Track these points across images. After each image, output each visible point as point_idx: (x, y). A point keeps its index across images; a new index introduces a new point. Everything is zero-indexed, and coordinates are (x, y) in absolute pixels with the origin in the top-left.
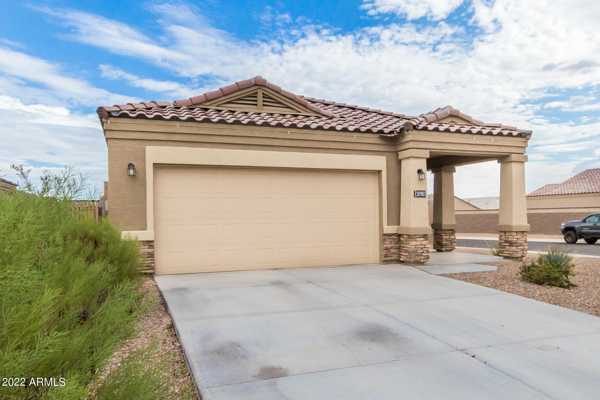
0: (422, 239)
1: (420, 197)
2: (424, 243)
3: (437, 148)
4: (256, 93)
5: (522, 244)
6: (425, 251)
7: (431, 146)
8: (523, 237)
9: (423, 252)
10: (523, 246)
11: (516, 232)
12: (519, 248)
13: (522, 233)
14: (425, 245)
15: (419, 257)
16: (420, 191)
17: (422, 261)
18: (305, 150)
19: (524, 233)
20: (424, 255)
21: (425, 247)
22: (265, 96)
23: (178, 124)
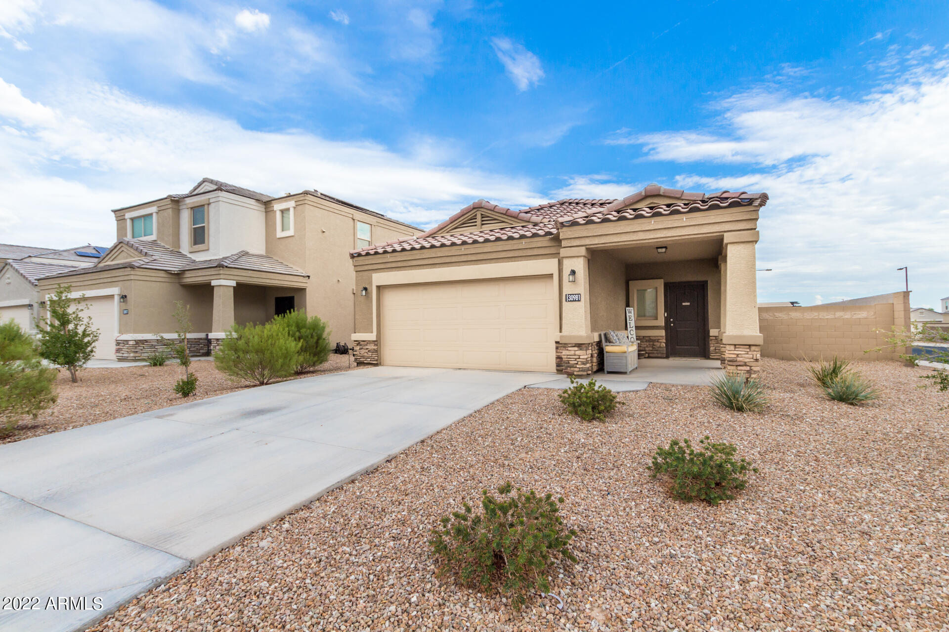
0: (576, 349)
1: (573, 301)
2: (577, 353)
3: (596, 242)
4: (476, 215)
5: (747, 364)
6: (579, 363)
7: (587, 242)
8: (750, 353)
9: (577, 364)
10: (751, 367)
11: (735, 345)
12: (739, 368)
13: (748, 347)
14: (579, 356)
15: (572, 369)
16: (573, 295)
17: (575, 373)
18: (479, 262)
19: (753, 348)
20: (578, 366)
21: (579, 358)
22: (483, 216)
23: (388, 255)
